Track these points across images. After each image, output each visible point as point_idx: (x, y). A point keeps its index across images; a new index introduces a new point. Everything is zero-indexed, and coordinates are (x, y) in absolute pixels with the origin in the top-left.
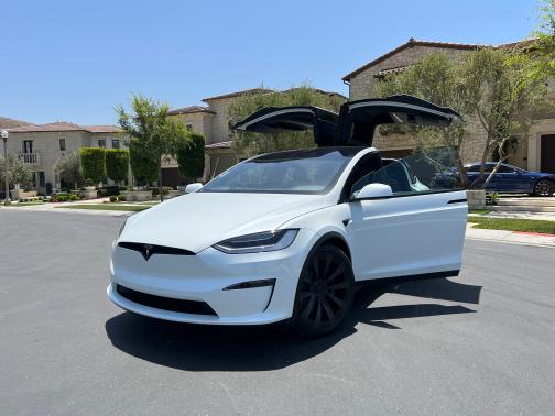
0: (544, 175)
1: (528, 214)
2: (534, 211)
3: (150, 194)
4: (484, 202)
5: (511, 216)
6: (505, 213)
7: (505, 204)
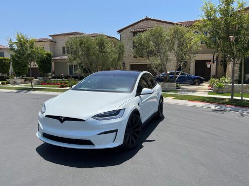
0: (196, 77)
1: (192, 92)
2: (194, 92)
3: (23, 80)
4: (175, 88)
5: (186, 94)
6: (183, 92)
7: (183, 88)
